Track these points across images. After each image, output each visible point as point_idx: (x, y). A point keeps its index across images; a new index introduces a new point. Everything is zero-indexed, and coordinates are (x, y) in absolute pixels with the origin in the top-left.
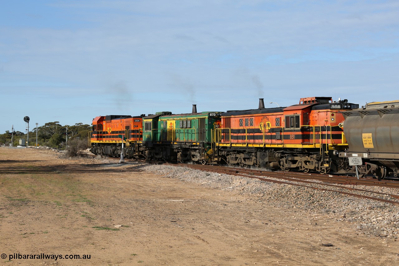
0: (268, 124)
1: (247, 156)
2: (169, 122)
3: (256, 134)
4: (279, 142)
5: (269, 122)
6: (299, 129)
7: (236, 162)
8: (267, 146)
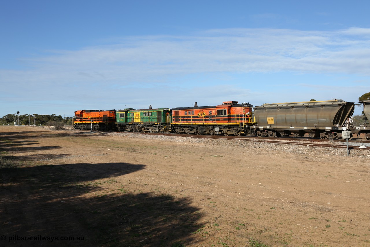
0: (204, 114)
1: (190, 129)
2: (135, 114)
3: (195, 119)
4: (211, 122)
5: (204, 113)
6: (226, 116)
7: (183, 132)
8: (205, 124)
